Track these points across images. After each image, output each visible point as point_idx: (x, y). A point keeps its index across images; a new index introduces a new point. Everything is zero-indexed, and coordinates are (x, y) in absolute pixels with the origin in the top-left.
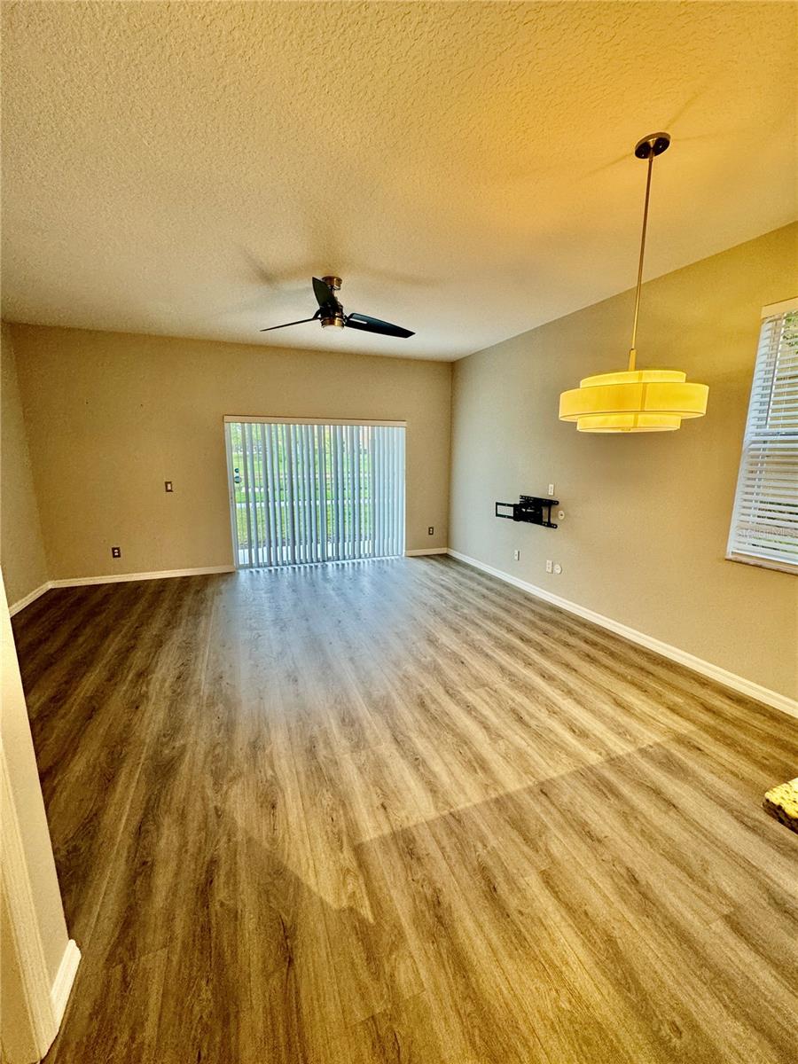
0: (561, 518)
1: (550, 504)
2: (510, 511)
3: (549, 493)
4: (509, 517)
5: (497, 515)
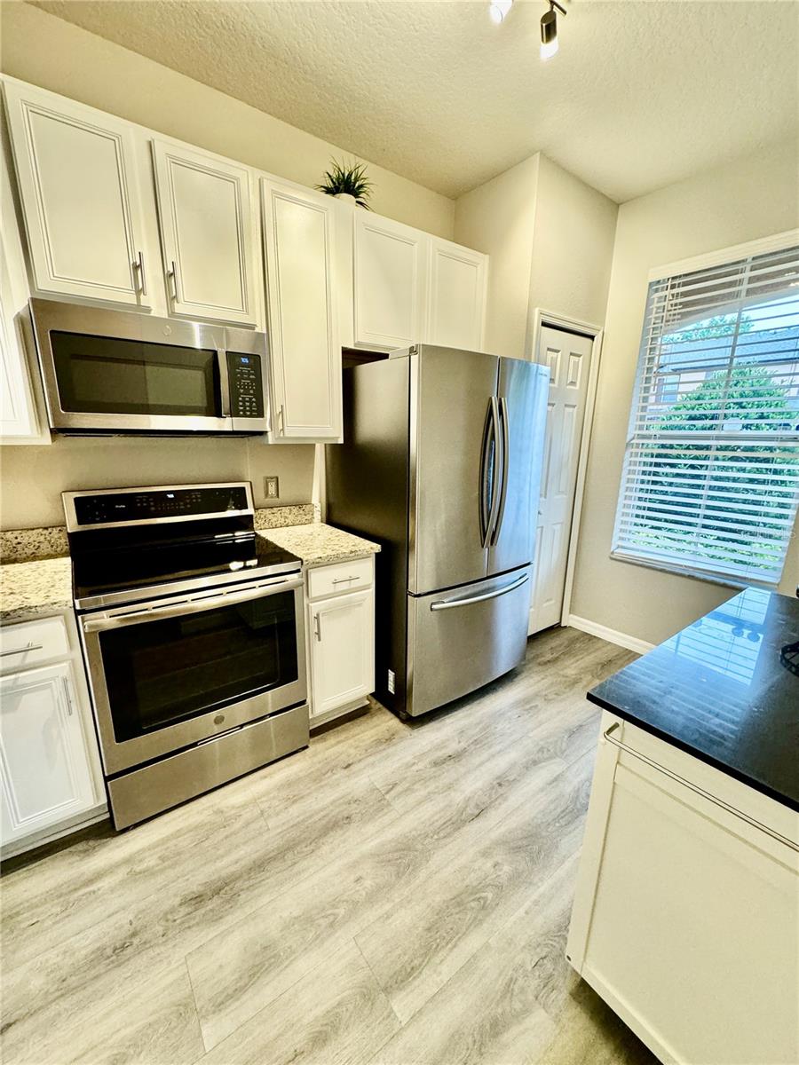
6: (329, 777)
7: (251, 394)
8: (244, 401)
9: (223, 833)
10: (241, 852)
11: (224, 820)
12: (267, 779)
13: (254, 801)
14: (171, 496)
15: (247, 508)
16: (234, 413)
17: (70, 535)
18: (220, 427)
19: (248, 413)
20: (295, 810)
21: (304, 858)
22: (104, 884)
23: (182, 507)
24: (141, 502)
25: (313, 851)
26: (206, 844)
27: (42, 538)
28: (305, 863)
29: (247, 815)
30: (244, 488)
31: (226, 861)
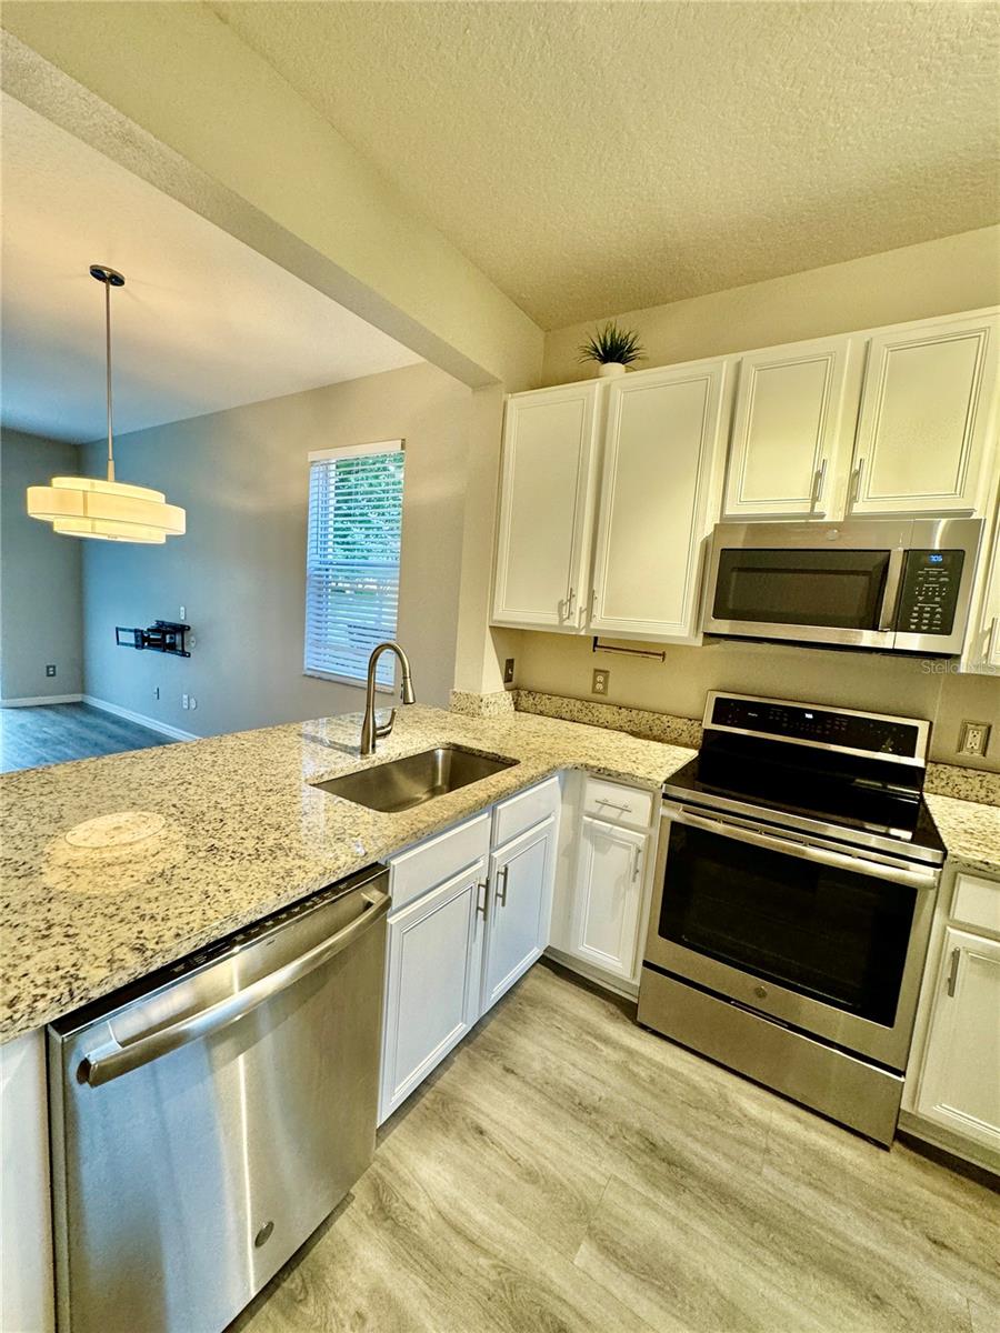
0: (193, 645)
1: (181, 629)
2: (130, 638)
3: (180, 618)
4: (131, 645)
5: (118, 643)
6: (893, 1220)
7: (937, 603)
8: (922, 610)
9: (713, 1121)
10: (715, 1158)
11: (722, 1110)
12: (798, 1124)
13: (767, 1129)
14: (809, 716)
15: (913, 756)
16: (900, 625)
17: (707, 732)
18: (875, 643)
19: (925, 628)
20: (806, 1195)
21: (779, 1256)
22: (606, 1051)
23: (818, 731)
24: (775, 715)
25: (794, 1264)
26: (692, 1112)
27: (685, 728)
28: (772, 1261)
29: (748, 1133)
30: (916, 729)
31: (697, 1147)
